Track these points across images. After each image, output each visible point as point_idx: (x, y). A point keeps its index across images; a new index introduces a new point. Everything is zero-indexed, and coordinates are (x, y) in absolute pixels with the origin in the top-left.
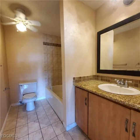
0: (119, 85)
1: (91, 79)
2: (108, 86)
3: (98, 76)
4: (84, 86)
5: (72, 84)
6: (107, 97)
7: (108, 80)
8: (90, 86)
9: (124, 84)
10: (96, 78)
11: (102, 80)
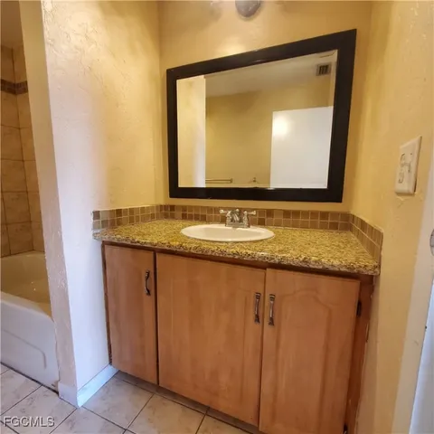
0: (230, 225)
1: (153, 217)
2: (206, 229)
3: (172, 208)
4: (138, 235)
5: (91, 237)
6: (213, 251)
7: (202, 216)
8: (157, 233)
9: (241, 221)
10: (167, 212)
11: (184, 217)
